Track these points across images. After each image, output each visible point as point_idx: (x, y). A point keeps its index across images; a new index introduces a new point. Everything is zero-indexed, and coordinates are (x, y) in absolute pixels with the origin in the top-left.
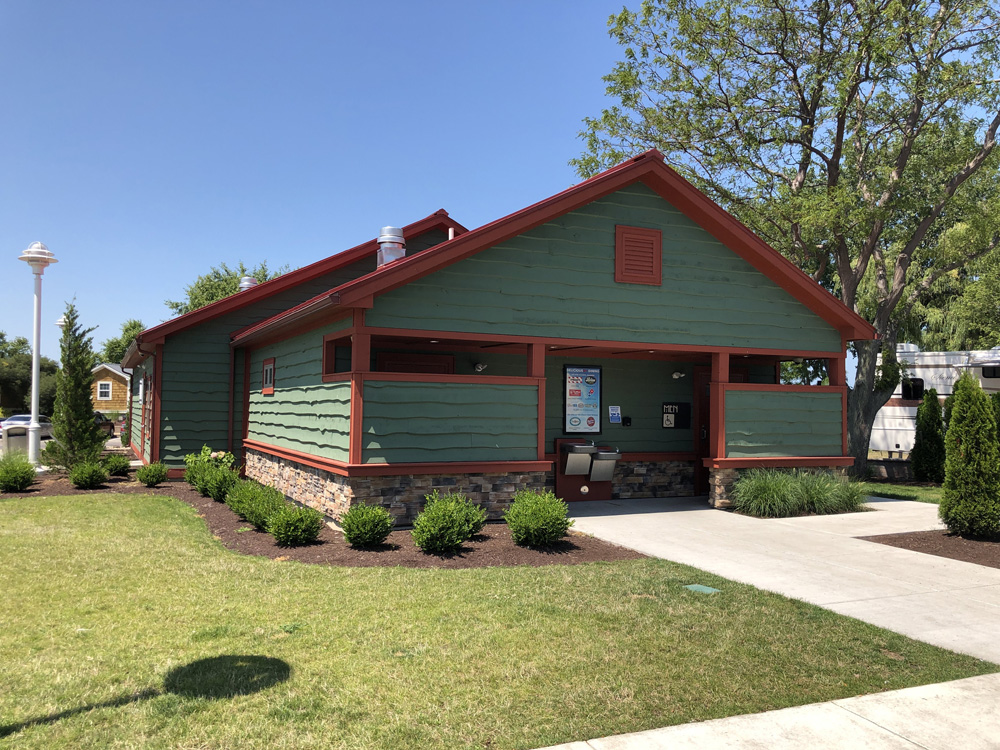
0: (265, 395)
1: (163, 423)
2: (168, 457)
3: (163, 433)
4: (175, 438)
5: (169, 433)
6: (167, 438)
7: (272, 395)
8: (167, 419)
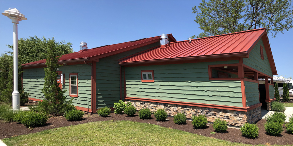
0: (142, 82)
1: (97, 92)
2: (99, 104)
3: (97, 95)
4: (101, 97)
5: (99, 95)
6: (99, 97)
7: (154, 83)
8: (98, 90)
